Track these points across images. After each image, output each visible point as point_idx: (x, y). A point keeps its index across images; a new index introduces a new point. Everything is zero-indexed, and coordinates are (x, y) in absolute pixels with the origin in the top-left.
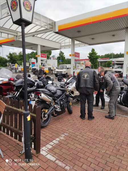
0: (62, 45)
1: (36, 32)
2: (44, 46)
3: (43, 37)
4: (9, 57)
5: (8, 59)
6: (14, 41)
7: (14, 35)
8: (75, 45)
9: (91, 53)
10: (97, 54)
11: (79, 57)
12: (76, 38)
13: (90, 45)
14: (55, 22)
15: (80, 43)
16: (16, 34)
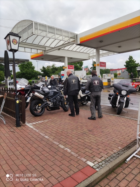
0: (91, 55)
1: (63, 45)
2: (71, 58)
3: (71, 49)
4: (42, 71)
5: (42, 73)
6: (43, 55)
7: (43, 50)
8: (100, 55)
9: (128, 61)
10: (135, 61)
11: (105, 66)
12: (100, 47)
13: (119, 53)
14: (77, 35)
15: (107, 52)
16: (44, 49)
